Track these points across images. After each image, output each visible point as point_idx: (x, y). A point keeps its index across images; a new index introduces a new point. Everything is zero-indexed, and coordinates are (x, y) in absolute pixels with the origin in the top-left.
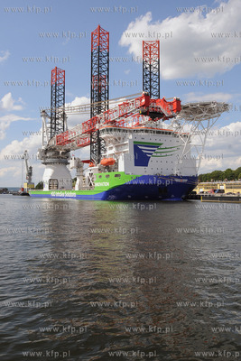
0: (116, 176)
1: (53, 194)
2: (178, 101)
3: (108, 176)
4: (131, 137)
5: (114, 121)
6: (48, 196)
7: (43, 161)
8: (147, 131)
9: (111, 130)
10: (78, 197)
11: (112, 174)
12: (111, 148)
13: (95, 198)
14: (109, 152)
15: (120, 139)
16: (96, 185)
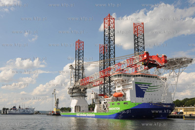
0: (124, 103)
1: (78, 114)
2: (165, 57)
3: (119, 104)
4: (133, 79)
5: (123, 70)
6: (75, 116)
7: (71, 95)
8: (142, 76)
9: (121, 75)
10: (96, 117)
11: (122, 102)
12: (119, 87)
13: (110, 117)
14: (117, 89)
15: (125, 80)
16: (110, 109)
